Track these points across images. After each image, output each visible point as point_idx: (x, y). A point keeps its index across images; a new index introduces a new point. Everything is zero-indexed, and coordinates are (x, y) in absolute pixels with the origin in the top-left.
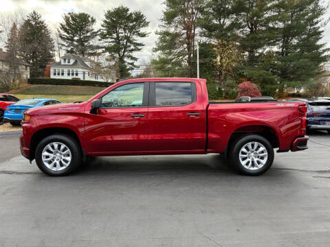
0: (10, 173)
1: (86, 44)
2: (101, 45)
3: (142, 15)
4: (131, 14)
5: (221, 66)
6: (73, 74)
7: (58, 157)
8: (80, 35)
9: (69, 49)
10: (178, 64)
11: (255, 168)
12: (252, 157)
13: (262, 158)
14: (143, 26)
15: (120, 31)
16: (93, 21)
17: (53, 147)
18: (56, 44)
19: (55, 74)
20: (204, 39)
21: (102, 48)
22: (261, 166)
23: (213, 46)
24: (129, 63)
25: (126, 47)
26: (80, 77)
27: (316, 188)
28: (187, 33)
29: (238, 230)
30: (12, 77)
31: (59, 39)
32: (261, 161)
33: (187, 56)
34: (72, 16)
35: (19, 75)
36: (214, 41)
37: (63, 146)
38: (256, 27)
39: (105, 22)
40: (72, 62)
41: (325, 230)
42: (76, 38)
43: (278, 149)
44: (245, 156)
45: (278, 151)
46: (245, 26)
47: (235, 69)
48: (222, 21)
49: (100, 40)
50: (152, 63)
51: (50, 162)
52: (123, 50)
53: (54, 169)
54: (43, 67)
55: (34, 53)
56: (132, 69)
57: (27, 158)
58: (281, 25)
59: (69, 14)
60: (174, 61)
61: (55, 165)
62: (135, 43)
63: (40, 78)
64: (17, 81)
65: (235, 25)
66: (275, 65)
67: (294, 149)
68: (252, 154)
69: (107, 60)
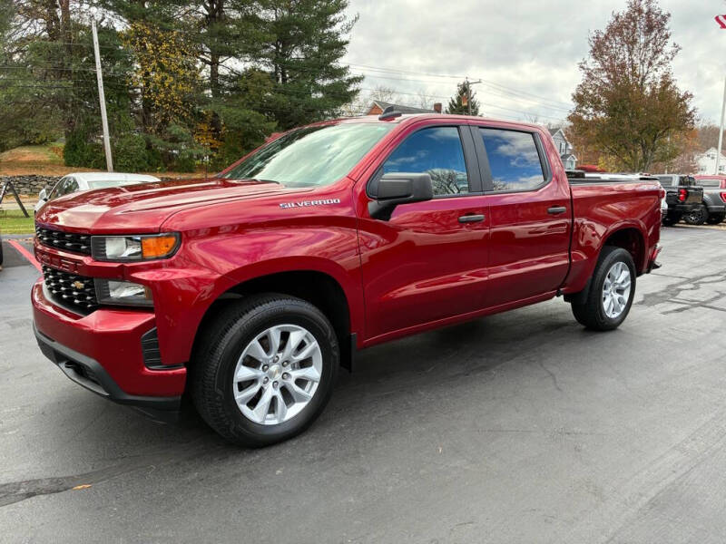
38: (221, 9)
53: (273, 420)
61: (272, 406)
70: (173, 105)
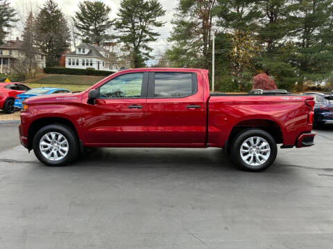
0: (10, 161)
1: (101, 33)
2: (116, 35)
3: (159, 4)
4: (147, 3)
5: (238, 57)
6: (87, 64)
7: (56, 147)
8: (95, 25)
9: (85, 38)
10: (193, 54)
11: (257, 164)
12: (254, 152)
13: (265, 154)
14: (159, 15)
15: (135, 20)
16: (109, 10)
17: (50, 137)
18: (71, 34)
19: (70, 64)
20: (221, 29)
21: (117, 37)
22: (262, 162)
23: (230, 36)
24: (144, 54)
25: (141, 37)
26: (95, 67)
27: (320, 187)
28: (203, 22)
29: (226, 228)
30: (28, 66)
31: (75, 28)
32: (263, 156)
33: (203, 47)
34: (87, 5)
35: (36, 64)
36: (231, 31)
37: (60, 136)
38: (276, 16)
39: (121, 10)
40: (87, 51)
41: (320, 232)
42: (91, 27)
43: (281, 145)
44: (247, 151)
45: (281, 147)
46: (265, 15)
47: (252, 61)
48: (240, 9)
49: (115, 29)
50: (167, 53)
51: (48, 152)
52: (138, 40)
53: (52, 159)
54: (59, 56)
55: (50, 42)
56: (147, 59)
57: (25, 147)
58: (302, 14)
59: (85, 2)
60: (189, 51)
61: (53, 155)
62: (150, 33)
63: (56, 67)
64: (33, 71)
65: (254, 14)
66: (295, 56)
67: (299, 145)
68: (254, 149)
69: (122, 50)
70: (245, 63)
